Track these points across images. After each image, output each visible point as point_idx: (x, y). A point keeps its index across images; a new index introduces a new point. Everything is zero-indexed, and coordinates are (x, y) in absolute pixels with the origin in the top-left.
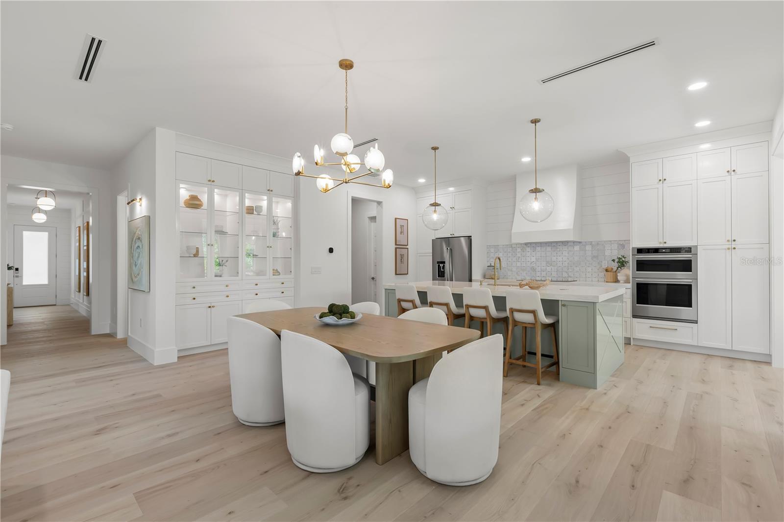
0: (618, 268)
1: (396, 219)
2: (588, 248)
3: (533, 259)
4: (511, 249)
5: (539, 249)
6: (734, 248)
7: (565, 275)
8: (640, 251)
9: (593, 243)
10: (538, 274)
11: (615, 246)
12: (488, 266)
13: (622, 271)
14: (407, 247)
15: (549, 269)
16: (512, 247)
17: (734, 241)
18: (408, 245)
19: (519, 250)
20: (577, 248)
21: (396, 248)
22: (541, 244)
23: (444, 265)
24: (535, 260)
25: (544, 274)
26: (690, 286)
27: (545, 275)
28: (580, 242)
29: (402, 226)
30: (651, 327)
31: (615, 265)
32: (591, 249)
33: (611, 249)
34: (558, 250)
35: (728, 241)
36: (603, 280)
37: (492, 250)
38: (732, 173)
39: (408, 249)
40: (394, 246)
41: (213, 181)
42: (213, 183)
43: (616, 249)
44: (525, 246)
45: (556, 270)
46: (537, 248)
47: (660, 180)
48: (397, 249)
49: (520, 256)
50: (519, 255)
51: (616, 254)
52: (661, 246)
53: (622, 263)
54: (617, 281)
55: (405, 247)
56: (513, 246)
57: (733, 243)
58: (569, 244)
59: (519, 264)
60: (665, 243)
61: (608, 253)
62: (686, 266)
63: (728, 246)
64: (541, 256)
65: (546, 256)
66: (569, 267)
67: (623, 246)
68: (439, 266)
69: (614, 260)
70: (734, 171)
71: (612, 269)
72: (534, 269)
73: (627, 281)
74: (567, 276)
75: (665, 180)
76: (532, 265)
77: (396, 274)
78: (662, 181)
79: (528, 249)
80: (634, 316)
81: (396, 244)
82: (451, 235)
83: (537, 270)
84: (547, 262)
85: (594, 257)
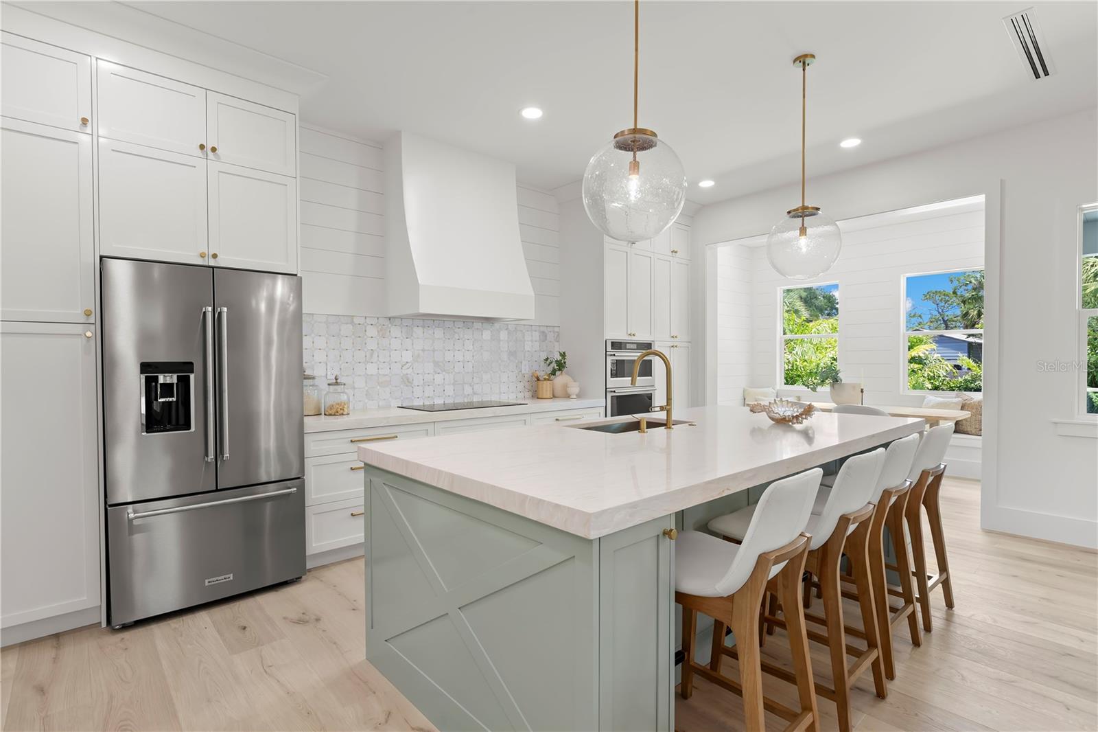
2: (503, 336)
3: (407, 356)
4: (350, 326)
5: (418, 331)
6: (676, 346)
7: (468, 390)
8: (613, 345)
10: (417, 391)
15: (439, 379)
16: (352, 323)
17: (676, 337)
19: (372, 331)
24: (410, 359)
25: (429, 391)
27: (431, 394)
28: (492, 324)
35: (672, 337)
36: (531, 395)
43: (538, 341)
44: (387, 322)
45: (452, 382)
46: (415, 329)
49: (374, 347)
50: (371, 344)
51: (536, 349)
52: (631, 339)
53: (560, 365)
56: (356, 321)
58: (476, 325)
60: (634, 335)
61: (528, 347)
62: (648, 369)
63: (672, 344)
64: (423, 350)
65: (434, 351)
66: (476, 374)
68: (153, 380)
69: (542, 361)
70: (676, 252)
72: (407, 381)
74: (471, 392)
76: (405, 372)
79: (395, 331)
83: (415, 383)
84: (436, 364)
85: (512, 354)
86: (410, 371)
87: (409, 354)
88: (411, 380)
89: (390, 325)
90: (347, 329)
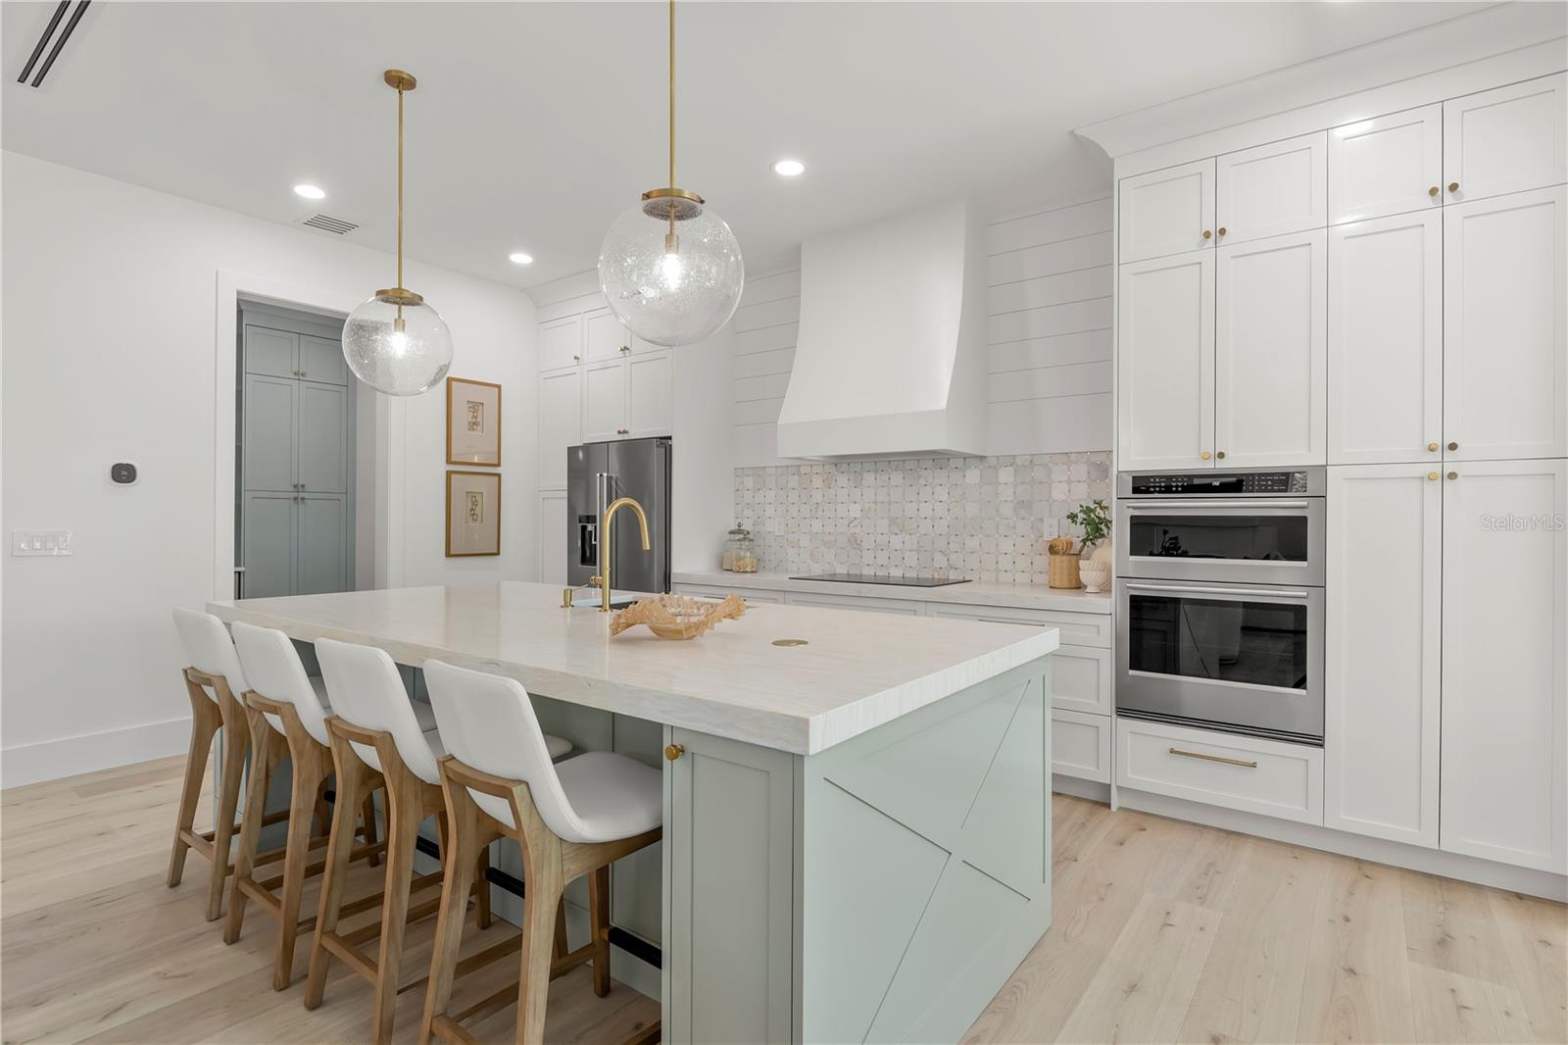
0: (1084, 541)
1: (450, 381)
2: (1005, 475)
3: (855, 511)
4: (796, 477)
5: (869, 478)
6: (1453, 476)
7: (940, 561)
8: (1143, 485)
9: (1019, 461)
10: (868, 557)
11: (1080, 471)
12: (731, 533)
13: (1095, 553)
14: (498, 470)
15: (896, 541)
16: (799, 473)
17: (1453, 447)
18: (499, 465)
19: (818, 481)
20: (973, 476)
21: (449, 474)
23: (596, 528)
24: (858, 514)
25: (882, 558)
26: (1301, 611)
27: (885, 562)
28: (982, 458)
30: (1172, 751)
31: (1076, 534)
32: (1012, 480)
33: (1069, 482)
34: (922, 481)
35: (1432, 449)
36: (1043, 579)
37: (749, 482)
38: (1448, 195)
39: (499, 475)
40: (442, 468)
43: (1085, 481)
44: (832, 466)
45: (916, 547)
46: (865, 475)
47: (1207, 235)
48: (453, 476)
49: (820, 500)
50: (818, 497)
51: (1081, 496)
52: (1209, 466)
53: (1097, 529)
54: (1079, 586)
55: (491, 469)
57: (1449, 455)
58: (953, 463)
59: (817, 526)
60: (1221, 455)
61: (1059, 493)
62: (1290, 539)
63: (1428, 469)
64: (875, 503)
65: (889, 503)
66: (953, 538)
68: (584, 528)
69: (1073, 517)
70: (1454, 187)
71: (1070, 544)
72: (855, 542)
73: (1105, 589)
74: (945, 564)
75: (1223, 232)
76: (852, 530)
77: (448, 554)
78: (1213, 237)
79: (842, 480)
80: (1123, 711)
81: (449, 461)
82: (619, 432)
83: (865, 545)
84: (893, 521)
85: (1022, 505)
86: (857, 530)
87: (858, 507)
88: (859, 541)
89: (836, 473)
90: (794, 480)
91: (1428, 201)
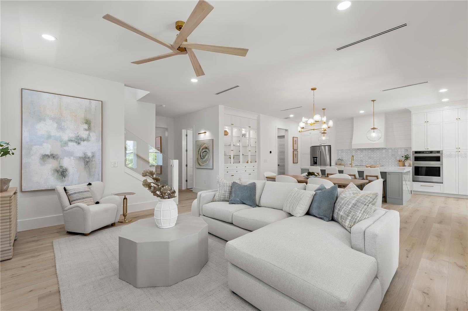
0: (405, 160)
1: (293, 137)
2: (390, 151)
3: (362, 156)
6: (459, 151)
8: (416, 152)
9: (392, 149)
11: (403, 150)
12: (338, 159)
13: (407, 161)
14: (298, 150)
15: (370, 160)
16: (350, 150)
17: (459, 148)
19: (354, 152)
20: (384, 151)
21: (293, 151)
22: (366, 149)
23: (317, 159)
25: (367, 163)
26: (439, 168)
28: (386, 148)
29: (296, 141)
30: (421, 186)
31: (403, 159)
33: (401, 152)
34: (374, 152)
35: (457, 148)
36: (397, 165)
37: (340, 152)
38: (459, 120)
41: (233, 124)
42: (232, 125)
43: (404, 152)
44: (357, 150)
45: (373, 161)
46: (363, 151)
47: (426, 122)
50: (354, 154)
51: (404, 154)
52: (426, 150)
53: (407, 158)
54: (404, 166)
55: (296, 150)
56: (351, 150)
58: (380, 149)
60: (428, 149)
61: (399, 153)
62: (438, 159)
63: (457, 151)
64: (366, 155)
65: (368, 155)
66: (380, 160)
67: (407, 150)
68: (314, 159)
69: (403, 157)
70: (459, 119)
71: (402, 160)
73: (410, 166)
74: (379, 163)
75: (428, 122)
77: (293, 163)
79: (359, 151)
80: (413, 181)
81: (293, 149)
82: (320, 145)
83: (363, 161)
84: (369, 157)
85: (393, 155)
86: (362, 159)
87: (362, 155)
90: (349, 152)
91: (456, 120)
